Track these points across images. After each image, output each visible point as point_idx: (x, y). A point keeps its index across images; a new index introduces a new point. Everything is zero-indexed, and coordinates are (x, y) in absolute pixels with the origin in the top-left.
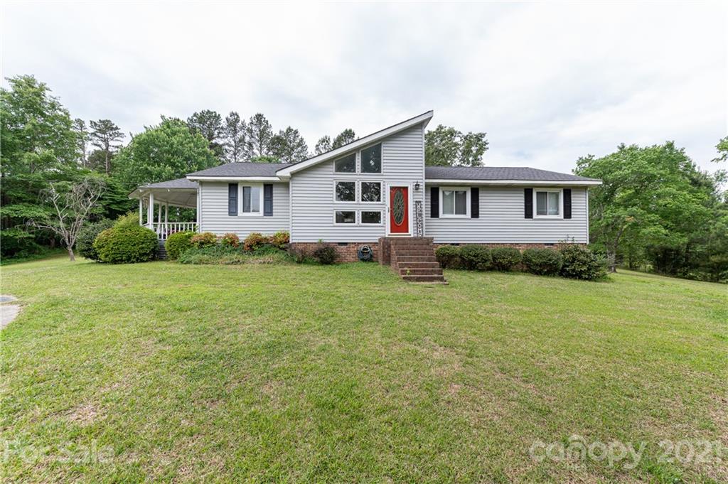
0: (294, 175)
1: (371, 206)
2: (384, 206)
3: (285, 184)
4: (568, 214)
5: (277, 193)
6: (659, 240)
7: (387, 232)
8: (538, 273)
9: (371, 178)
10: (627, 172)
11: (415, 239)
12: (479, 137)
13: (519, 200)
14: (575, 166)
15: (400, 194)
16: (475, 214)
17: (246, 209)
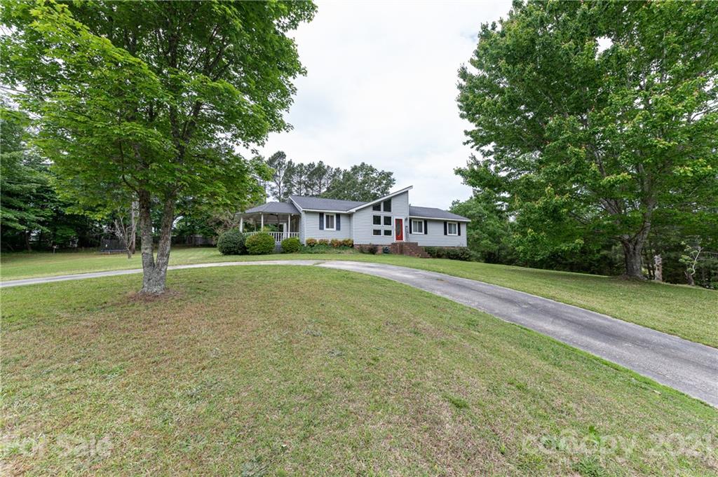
0: (357, 211)
1: (388, 228)
2: (393, 228)
3: (350, 216)
4: (459, 234)
5: (342, 220)
6: (487, 247)
7: (395, 241)
8: (452, 259)
9: (387, 214)
10: (475, 212)
11: (407, 243)
12: (389, 174)
13: (442, 226)
14: (451, 205)
15: (399, 222)
16: (426, 233)
17: (328, 227)
